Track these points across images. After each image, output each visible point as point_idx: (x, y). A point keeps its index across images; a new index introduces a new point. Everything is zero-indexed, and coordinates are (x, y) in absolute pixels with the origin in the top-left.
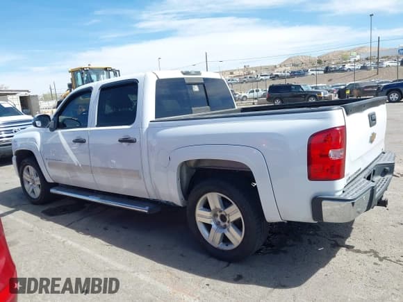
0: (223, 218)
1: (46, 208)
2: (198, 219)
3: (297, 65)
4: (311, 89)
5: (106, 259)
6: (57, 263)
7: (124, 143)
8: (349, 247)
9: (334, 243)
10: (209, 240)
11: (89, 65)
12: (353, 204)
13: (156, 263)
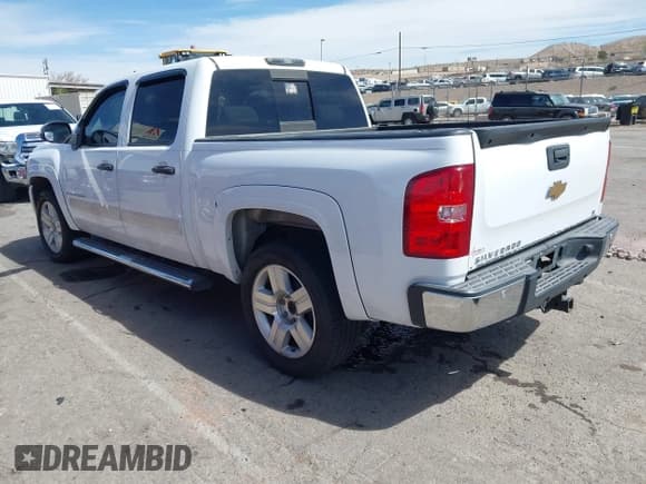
0: (292, 307)
1: (66, 268)
2: (257, 306)
3: (561, 60)
4: (567, 103)
5: (114, 354)
6: (44, 353)
7: (159, 175)
8: (501, 375)
9: (481, 364)
10: (270, 341)
11: (192, 47)
12: (476, 301)
13: (184, 369)
